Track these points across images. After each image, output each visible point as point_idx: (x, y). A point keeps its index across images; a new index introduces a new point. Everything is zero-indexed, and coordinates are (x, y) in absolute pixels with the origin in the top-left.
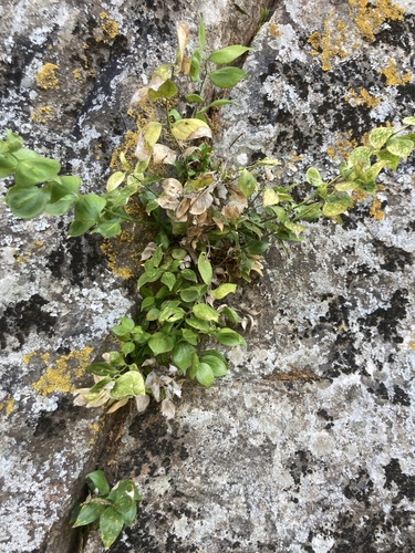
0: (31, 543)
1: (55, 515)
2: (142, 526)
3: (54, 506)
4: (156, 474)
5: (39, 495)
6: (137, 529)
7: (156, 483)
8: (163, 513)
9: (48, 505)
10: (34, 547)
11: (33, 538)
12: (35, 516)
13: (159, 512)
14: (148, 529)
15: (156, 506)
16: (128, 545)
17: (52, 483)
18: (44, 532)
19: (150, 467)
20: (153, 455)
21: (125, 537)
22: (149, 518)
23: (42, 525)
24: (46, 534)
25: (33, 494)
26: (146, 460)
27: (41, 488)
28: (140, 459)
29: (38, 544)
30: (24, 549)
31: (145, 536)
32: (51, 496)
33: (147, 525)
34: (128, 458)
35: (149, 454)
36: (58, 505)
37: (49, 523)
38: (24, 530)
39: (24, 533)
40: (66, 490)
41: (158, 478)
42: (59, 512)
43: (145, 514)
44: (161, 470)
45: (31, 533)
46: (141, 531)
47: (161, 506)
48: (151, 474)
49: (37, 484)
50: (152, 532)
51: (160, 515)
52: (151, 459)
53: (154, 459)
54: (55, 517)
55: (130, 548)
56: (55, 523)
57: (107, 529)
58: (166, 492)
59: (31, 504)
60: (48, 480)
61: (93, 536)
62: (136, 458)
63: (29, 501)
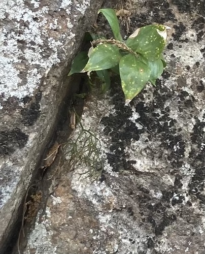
0: (23, 88)
1: (55, 56)
2: (160, 105)
3: (54, 44)
4: (183, 37)
5: (34, 27)
6: (153, 107)
7: (183, 51)
8: (191, 92)
9: (46, 42)
10: (26, 94)
11: (25, 82)
12: (28, 54)
13: (186, 89)
14: (168, 110)
15: (182, 82)
16: (139, 126)
17: (51, 14)
18: (39, 76)
19: (175, 27)
20: (181, 10)
21: (135, 116)
22: (169, 96)
23: (38, 67)
24: (43, 79)
25: (26, 25)
26: (170, 16)
27: (35, 19)
28: (162, 14)
29: (31, 90)
30: (12, 94)
31: (163, 119)
32: (49, 30)
33: (167, 104)
34: (144, 10)
35: (174, 9)
36: (59, 43)
37: (46, 65)
38: (13, 70)
39: (14, 73)
40: (70, 25)
41: (185, 44)
42: (60, 53)
43: (165, 89)
44: (191, 34)
45: (23, 75)
46: (158, 111)
47: (189, 82)
48: (176, 37)
49: (30, 13)
50: (174, 115)
51: (186, 94)
52: (177, 16)
53: (181, 17)
54: (54, 59)
55: (142, 131)
56: (54, 66)
57: (129, 77)
58: (197, 64)
59: (22, 37)
60: (45, 9)
61: (90, 109)
62: (156, 11)
63: (20, 33)
